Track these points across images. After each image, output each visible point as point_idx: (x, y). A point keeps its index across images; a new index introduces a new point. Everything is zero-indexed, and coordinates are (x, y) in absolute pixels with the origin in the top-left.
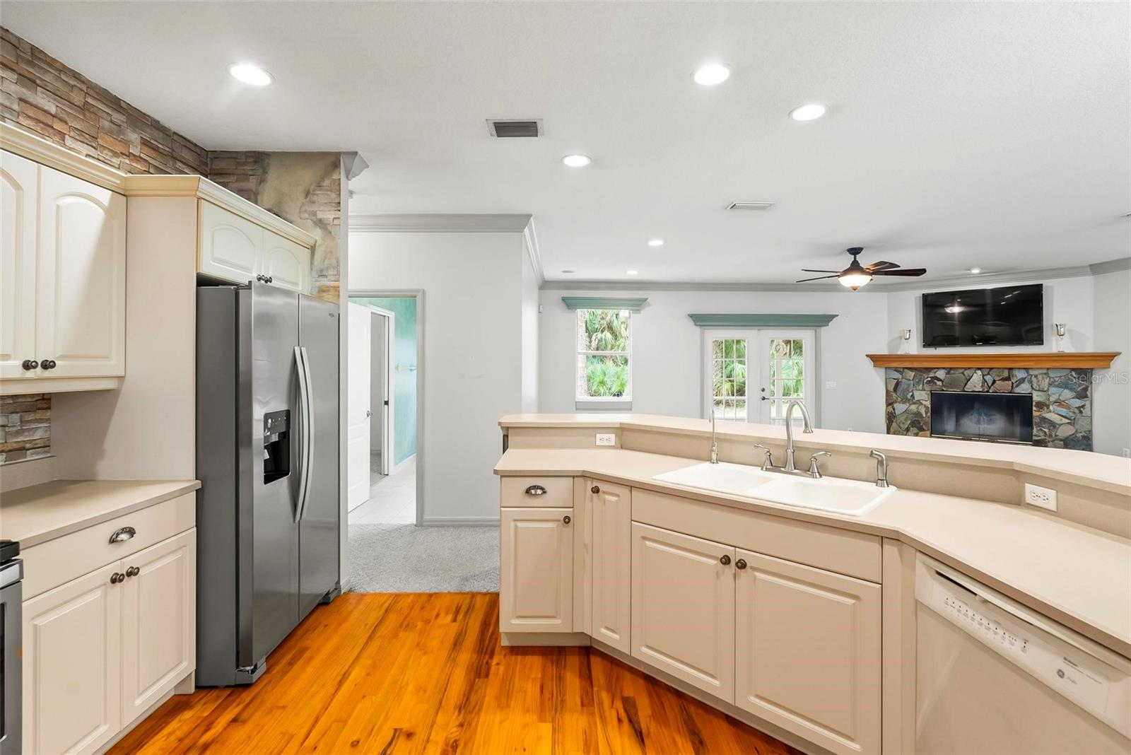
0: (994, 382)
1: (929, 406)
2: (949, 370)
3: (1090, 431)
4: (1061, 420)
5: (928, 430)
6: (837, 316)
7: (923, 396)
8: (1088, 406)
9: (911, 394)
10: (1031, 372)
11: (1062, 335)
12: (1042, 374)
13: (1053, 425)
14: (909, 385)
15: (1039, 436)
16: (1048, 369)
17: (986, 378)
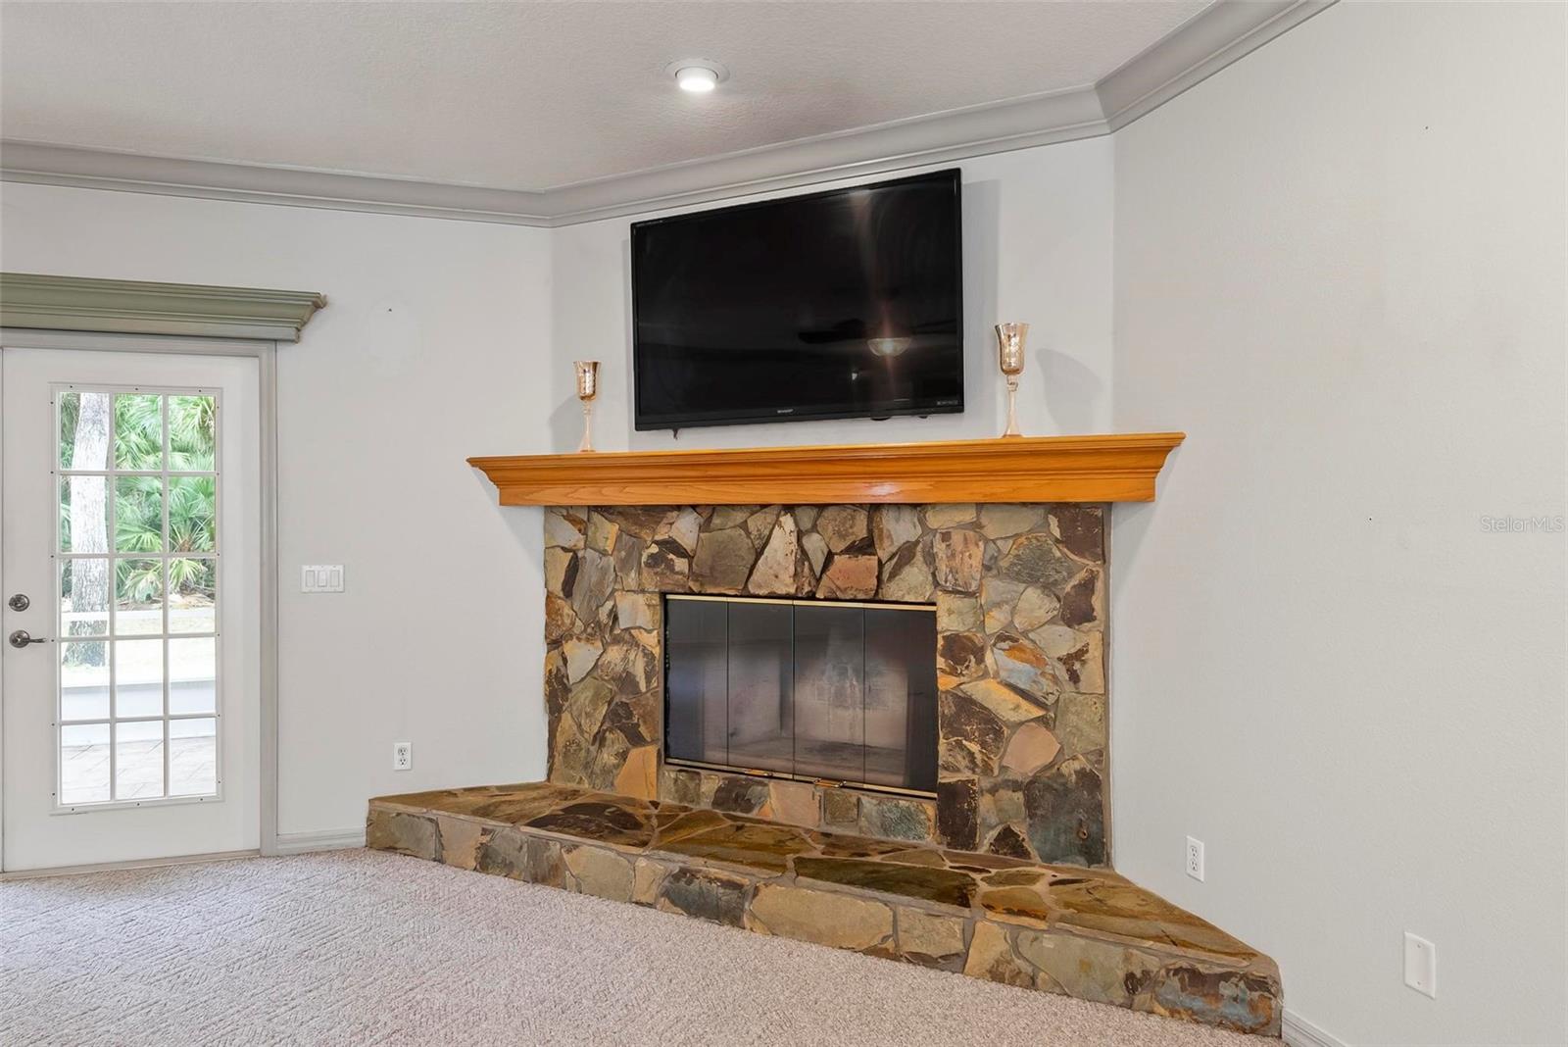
0: (829, 557)
1: (657, 651)
2: (709, 512)
3: (1101, 754)
4: (1017, 707)
5: (653, 742)
7: (638, 611)
8: (1094, 653)
9: (609, 605)
10: (934, 520)
11: (1016, 371)
12: (961, 526)
13: (993, 728)
14: (604, 571)
15: (958, 770)
16: (980, 506)
17: (807, 542)
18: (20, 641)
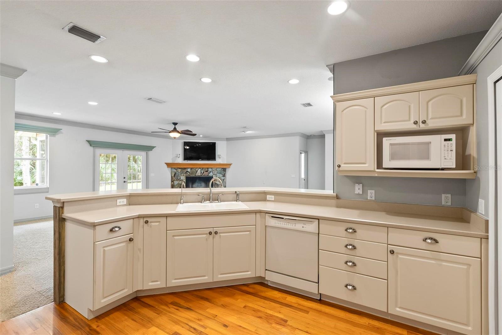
0: (204, 172)
1: (186, 181)
2: (191, 169)
4: (219, 183)
6: (156, 147)
7: (183, 178)
9: (179, 177)
10: (213, 169)
11: (220, 158)
12: (215, 170)
13: (218, 185)
14: (179, 174)
16: (217, 168)
17: (202, 171)
18: (125, 182)
